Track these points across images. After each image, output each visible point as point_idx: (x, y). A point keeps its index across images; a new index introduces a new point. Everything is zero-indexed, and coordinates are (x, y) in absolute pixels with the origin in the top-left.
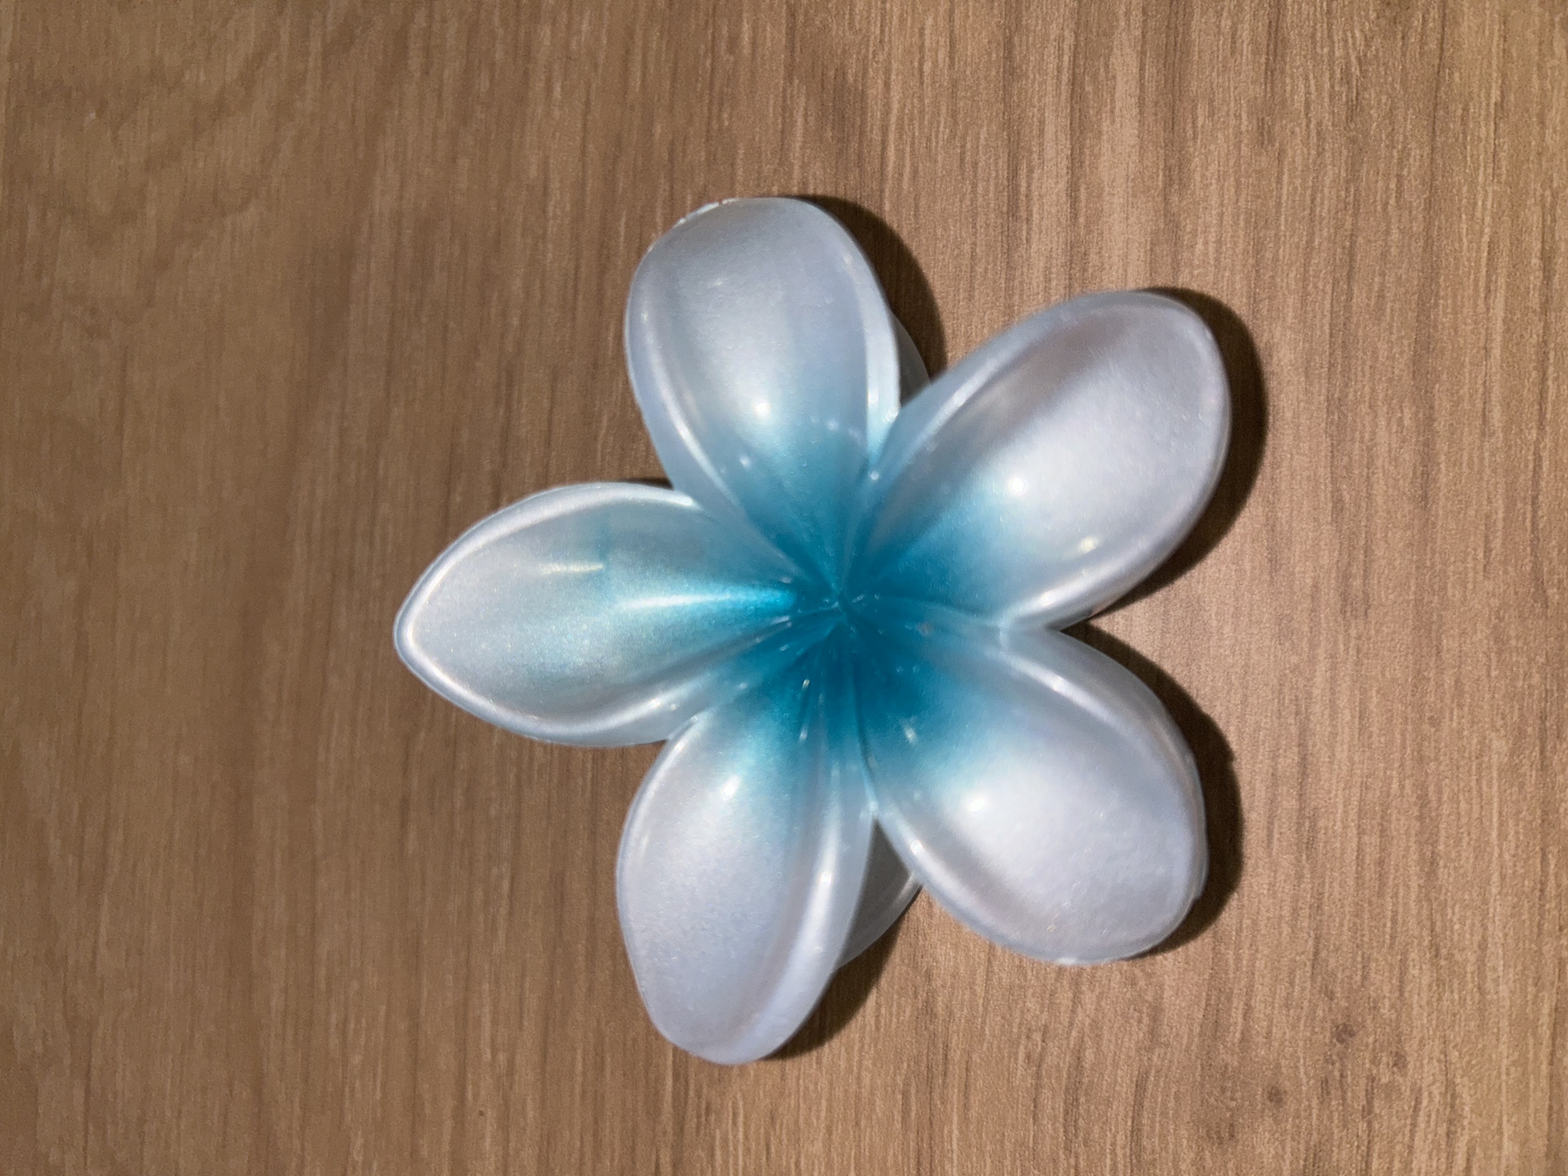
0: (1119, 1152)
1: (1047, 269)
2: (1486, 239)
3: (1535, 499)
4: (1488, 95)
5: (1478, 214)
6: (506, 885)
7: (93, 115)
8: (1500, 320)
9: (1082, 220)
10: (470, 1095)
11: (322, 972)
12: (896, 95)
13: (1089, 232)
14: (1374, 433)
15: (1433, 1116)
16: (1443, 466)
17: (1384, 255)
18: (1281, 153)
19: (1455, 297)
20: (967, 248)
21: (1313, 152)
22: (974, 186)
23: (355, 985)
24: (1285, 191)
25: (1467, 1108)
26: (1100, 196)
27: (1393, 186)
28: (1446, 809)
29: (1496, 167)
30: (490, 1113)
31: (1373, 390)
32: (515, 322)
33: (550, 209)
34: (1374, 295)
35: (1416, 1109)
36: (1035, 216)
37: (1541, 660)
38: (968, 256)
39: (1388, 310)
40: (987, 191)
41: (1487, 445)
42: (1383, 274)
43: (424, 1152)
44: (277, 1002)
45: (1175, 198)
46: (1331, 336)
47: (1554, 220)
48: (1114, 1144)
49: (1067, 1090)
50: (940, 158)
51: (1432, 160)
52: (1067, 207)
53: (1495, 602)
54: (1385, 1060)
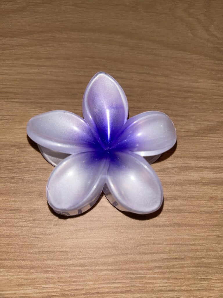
0: (37, 178)
1: (188, 163)
2: (197, 234)
3: (154, 244)
4: (220, 234)
5: (201, 233)
6: (80, 74)
7: (206, 10)
8: (183, 237)
9: (197, 169)
10: (42, 67)
11: (63, 43)
12: (215, 139)
13: (195, 170)
14: (164, 217)
15: (46, 231)
16: (159, 229)
17: (193, 218)
18: (209, 201)
19: (187, 230)
20: (191, 150)
21: (209, 206)
22: (201, 151)
23: (61, 49)
24: (203, 201)
25: (48, 237)
26: (201, 172)
27: (205, 219)
29: (209, 236)
30: (39, 71)
31: (171, 217)
32: (175, 77)
33: (194, 83)
34: (187, 217)
35: (47, 228)
36: (197, 161)
37: (127, 246)
38: (190, 150)
39: (184, 219)
40: (200, 153)
41: (163, 236)
42: (190, 218)
43: (31, 60)
44: (57, 35)
45: (201, 184)
46: (180, 210)
47: (200, 246)
48: (38, 177)
49: (48, 169)
50: (205, 146)
51: (209, 225)
52: (198, 166)
53: (136, 238)
54: (56, 222)
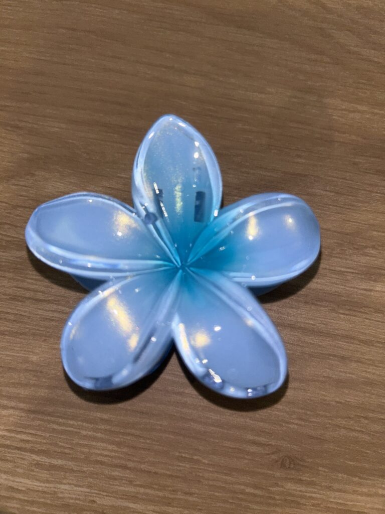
28: (18, 340)
